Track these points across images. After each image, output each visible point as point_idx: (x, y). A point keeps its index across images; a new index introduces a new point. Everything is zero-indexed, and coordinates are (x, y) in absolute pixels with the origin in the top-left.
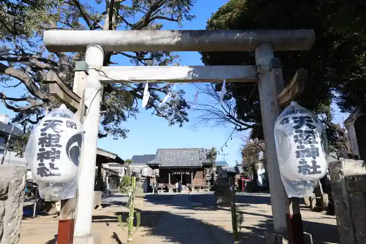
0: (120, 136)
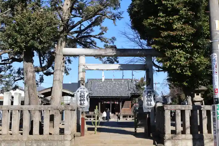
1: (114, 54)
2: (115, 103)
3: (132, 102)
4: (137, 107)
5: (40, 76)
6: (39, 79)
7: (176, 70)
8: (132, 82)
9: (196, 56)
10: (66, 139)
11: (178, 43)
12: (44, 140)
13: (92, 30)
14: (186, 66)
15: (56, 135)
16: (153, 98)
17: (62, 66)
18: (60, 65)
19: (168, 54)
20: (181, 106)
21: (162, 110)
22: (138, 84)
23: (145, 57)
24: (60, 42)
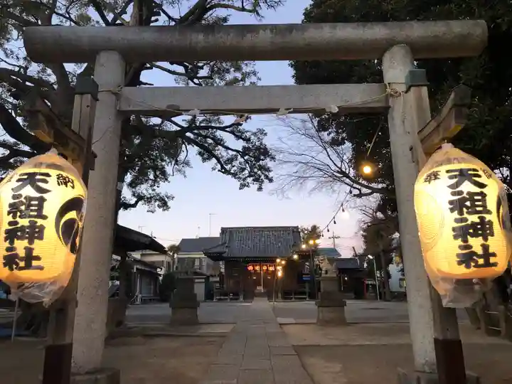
0: (159, 206)
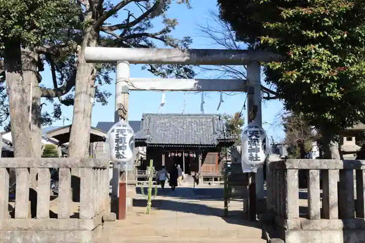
1: (186, 58)
2: (191, 155)
3: (219, 155)
4: (228, 163)
5: (55, 106)
6: (53, 111)
7: (311, 88)
8: (220, 120)
9: (350, 61)
10: (84, 227)
11: (316, 33)
12: (38, 230)
13: (149, 25)
14: (333, 80)
15: (64, 218)
16: (263, 144)
17: (89, 86)
18: (86, 84)
19: (295, 54)
20: (320, 162)
21: (280, 169)
22: (229, 123)
23: (246, 66)
24: (85, 41)
